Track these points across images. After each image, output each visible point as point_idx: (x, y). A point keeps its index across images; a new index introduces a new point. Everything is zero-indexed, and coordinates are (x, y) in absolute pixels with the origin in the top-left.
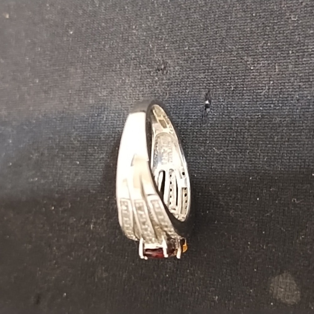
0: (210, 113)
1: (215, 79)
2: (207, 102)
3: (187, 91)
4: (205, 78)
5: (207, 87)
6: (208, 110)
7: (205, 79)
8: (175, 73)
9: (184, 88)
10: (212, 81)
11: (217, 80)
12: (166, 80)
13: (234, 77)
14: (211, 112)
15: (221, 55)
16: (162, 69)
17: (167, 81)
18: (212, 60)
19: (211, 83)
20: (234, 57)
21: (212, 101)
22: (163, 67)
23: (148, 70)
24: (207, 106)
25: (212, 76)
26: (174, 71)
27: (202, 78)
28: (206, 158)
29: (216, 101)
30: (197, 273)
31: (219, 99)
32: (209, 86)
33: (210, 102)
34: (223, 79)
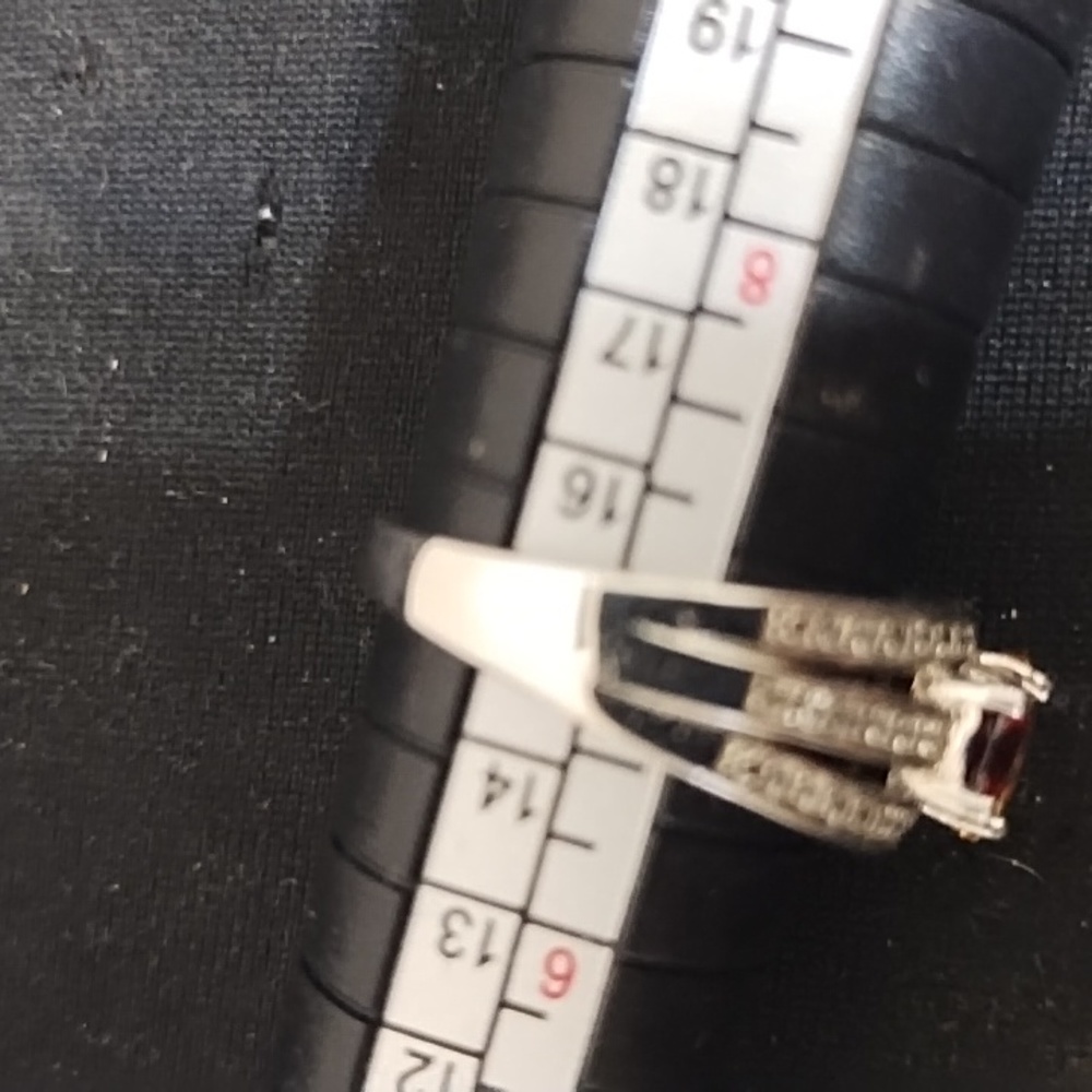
0: (279, 257)
1: (296, 122)
2: (266, 213)
3: (185, 167)
4: (257, 116)
5: (266, 153)
6: (270, 243)
7: (259, 123)
8: (133, 91)
9: (172, 153)
10: (283, 131)
11: (303, 128)
12: (99, 118)
13: (371, 117)
14: (283, 254)
15: (320, 29)
16: (78, 76)
17: (100, 124)
18: (283, 49)
19: (283, 138)
20: (370, 39)
21: (286, 209)
22: (82, 65)
23: (20, 74)
24: (264, 228)
25: (283, 111)
26: (130, 85)
27: (244, 116)
28: (264, 430)
29: (300, 209)
30: (233, 872)
31: (313, 201)
32: (274, 150)
33: (276, 211)
34: (329, 123)
